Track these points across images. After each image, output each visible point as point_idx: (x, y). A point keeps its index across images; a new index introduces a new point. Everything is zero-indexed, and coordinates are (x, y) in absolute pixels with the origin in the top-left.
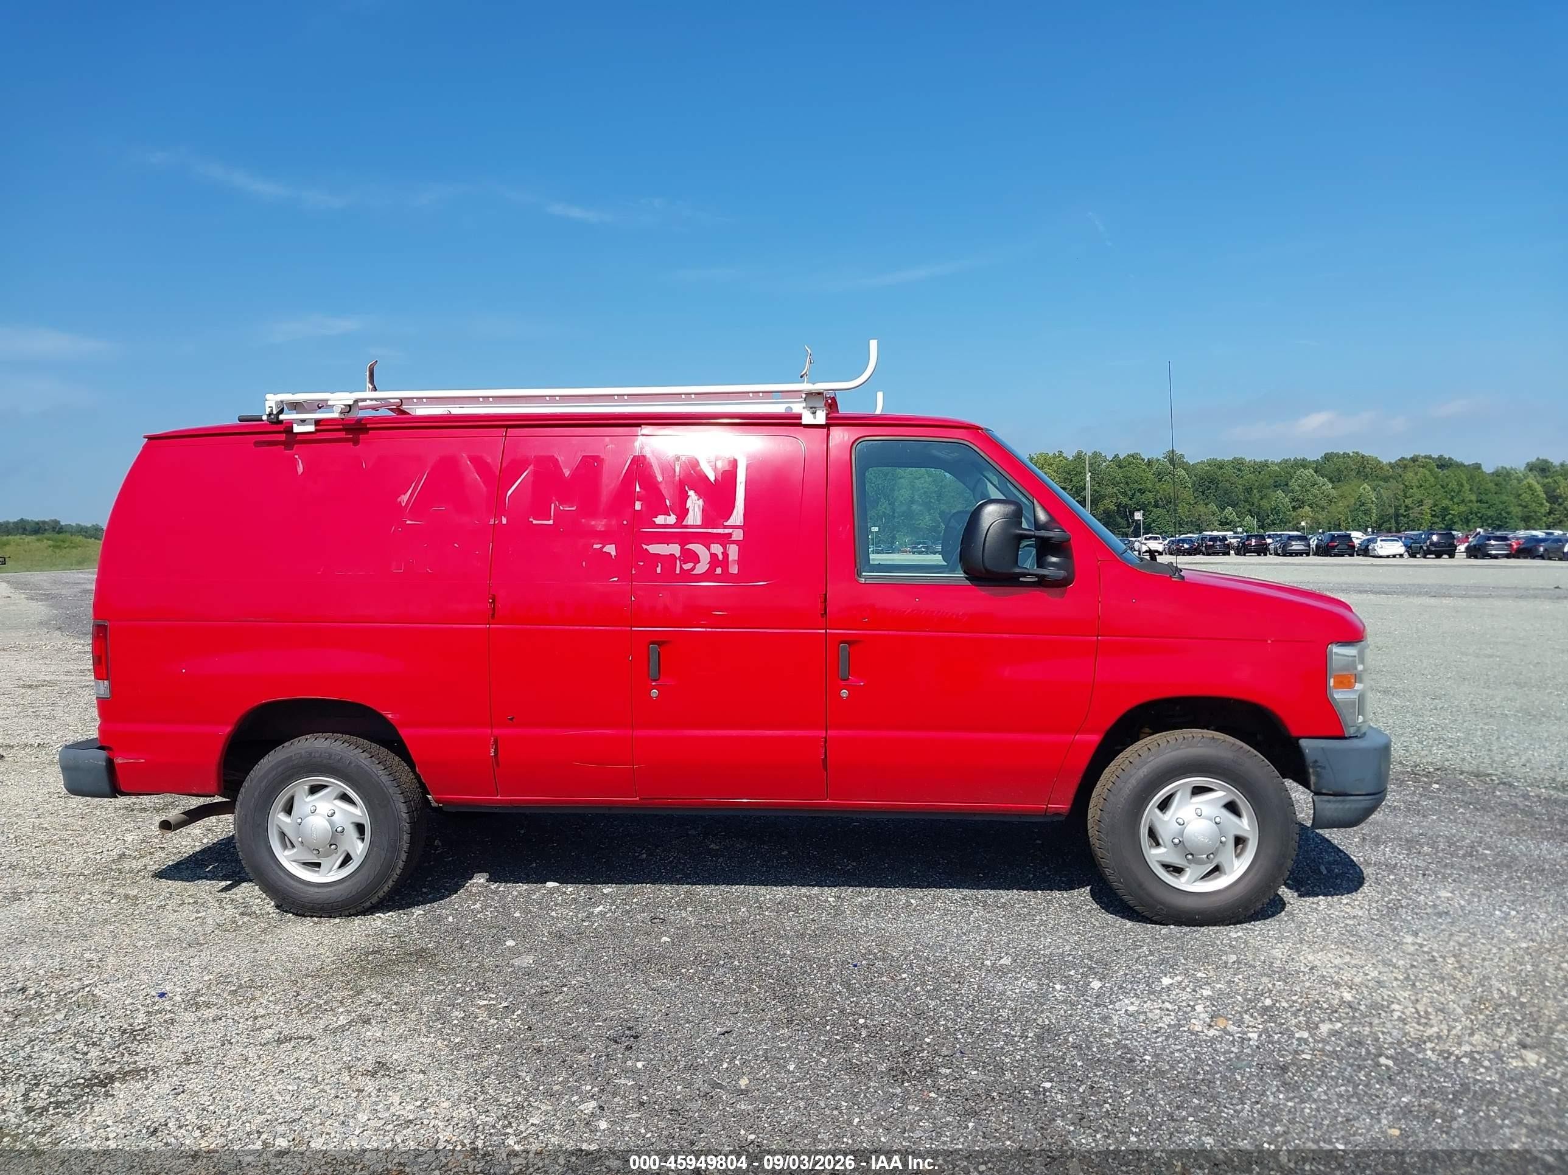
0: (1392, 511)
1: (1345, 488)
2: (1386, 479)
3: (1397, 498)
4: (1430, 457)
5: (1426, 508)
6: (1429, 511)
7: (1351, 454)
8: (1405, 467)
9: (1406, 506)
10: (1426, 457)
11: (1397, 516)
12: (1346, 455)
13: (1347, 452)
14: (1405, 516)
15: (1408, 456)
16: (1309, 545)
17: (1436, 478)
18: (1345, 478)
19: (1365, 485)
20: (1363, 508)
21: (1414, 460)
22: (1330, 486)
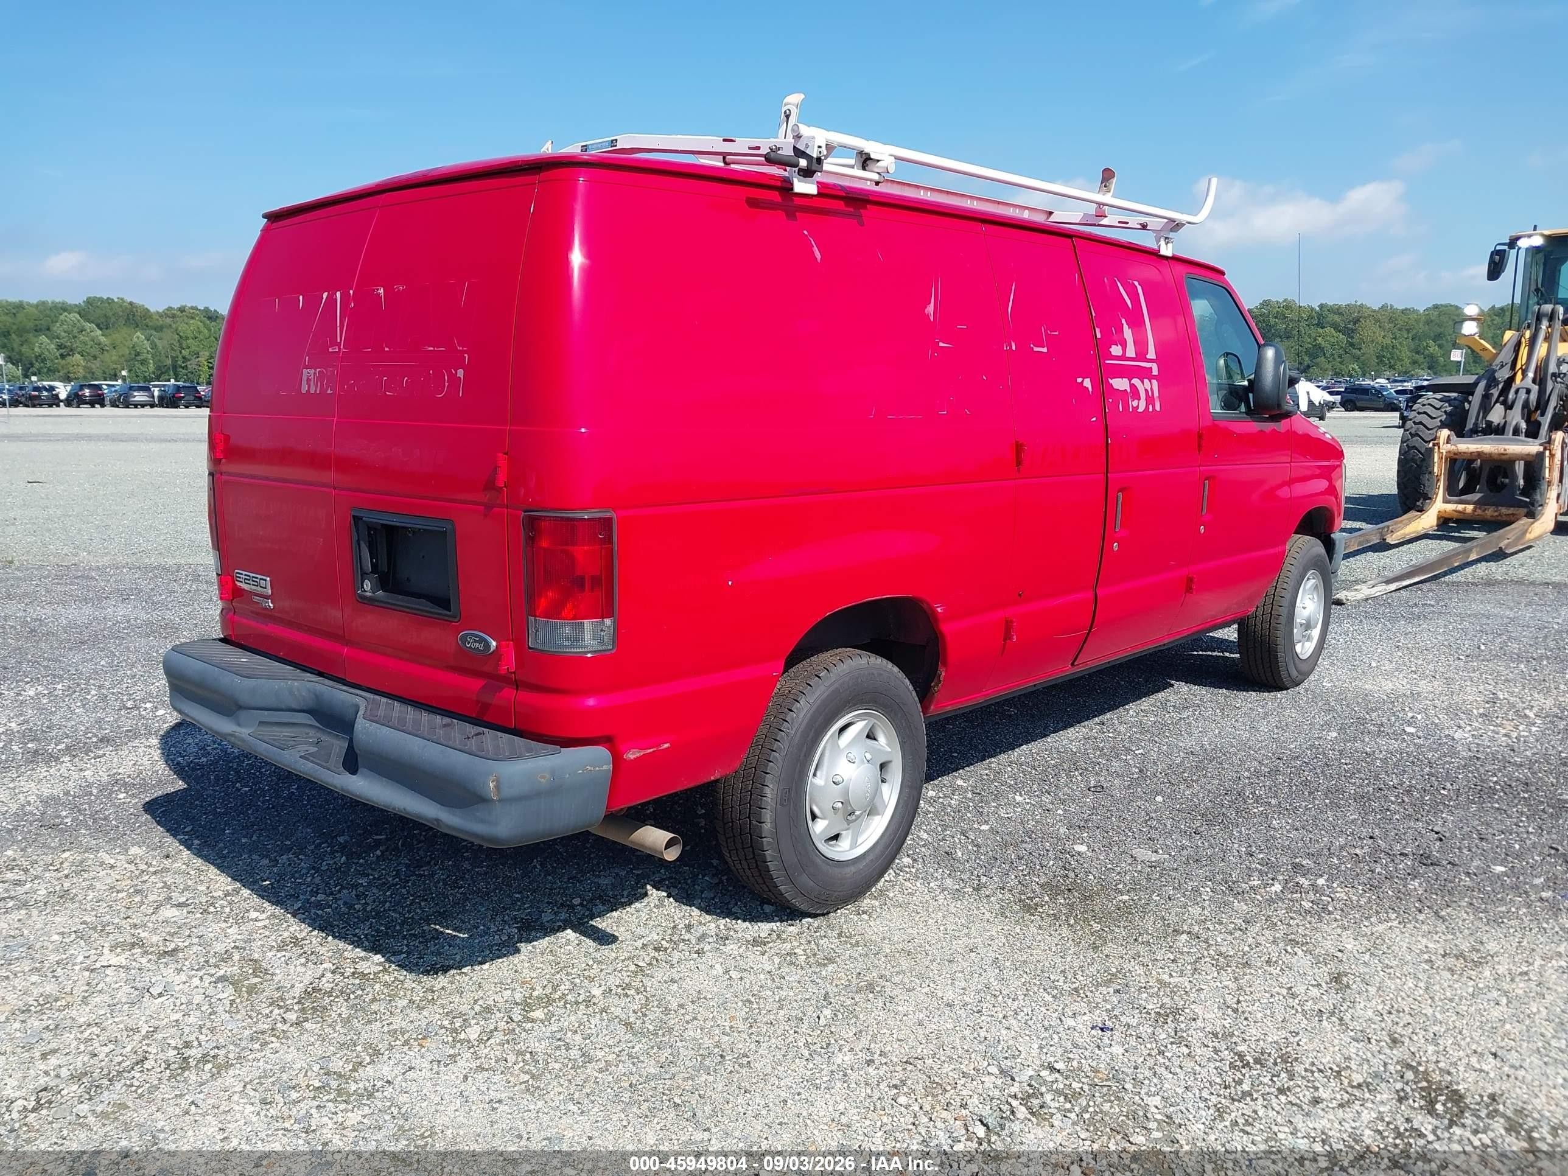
0: (169, 362)
1: (117, 337)
2: (159, 329)
3: (173, 349)
4: (196, 308)
5: (202, 360)
6: (206, 363)
7: (116, 300)
8: (174, 316)
9: (184, 358)
10: (192, 308)
11: (175, 367)
12: (109, 301)
13: (111, 297)
14: (183, 368)
15: (176, 306)
16: (153, 397)
17: (210, 330)
18: (113, 326)
19: (138, 334)
20: (138, 358)
21: (182, 310)
22: (99, 332)
